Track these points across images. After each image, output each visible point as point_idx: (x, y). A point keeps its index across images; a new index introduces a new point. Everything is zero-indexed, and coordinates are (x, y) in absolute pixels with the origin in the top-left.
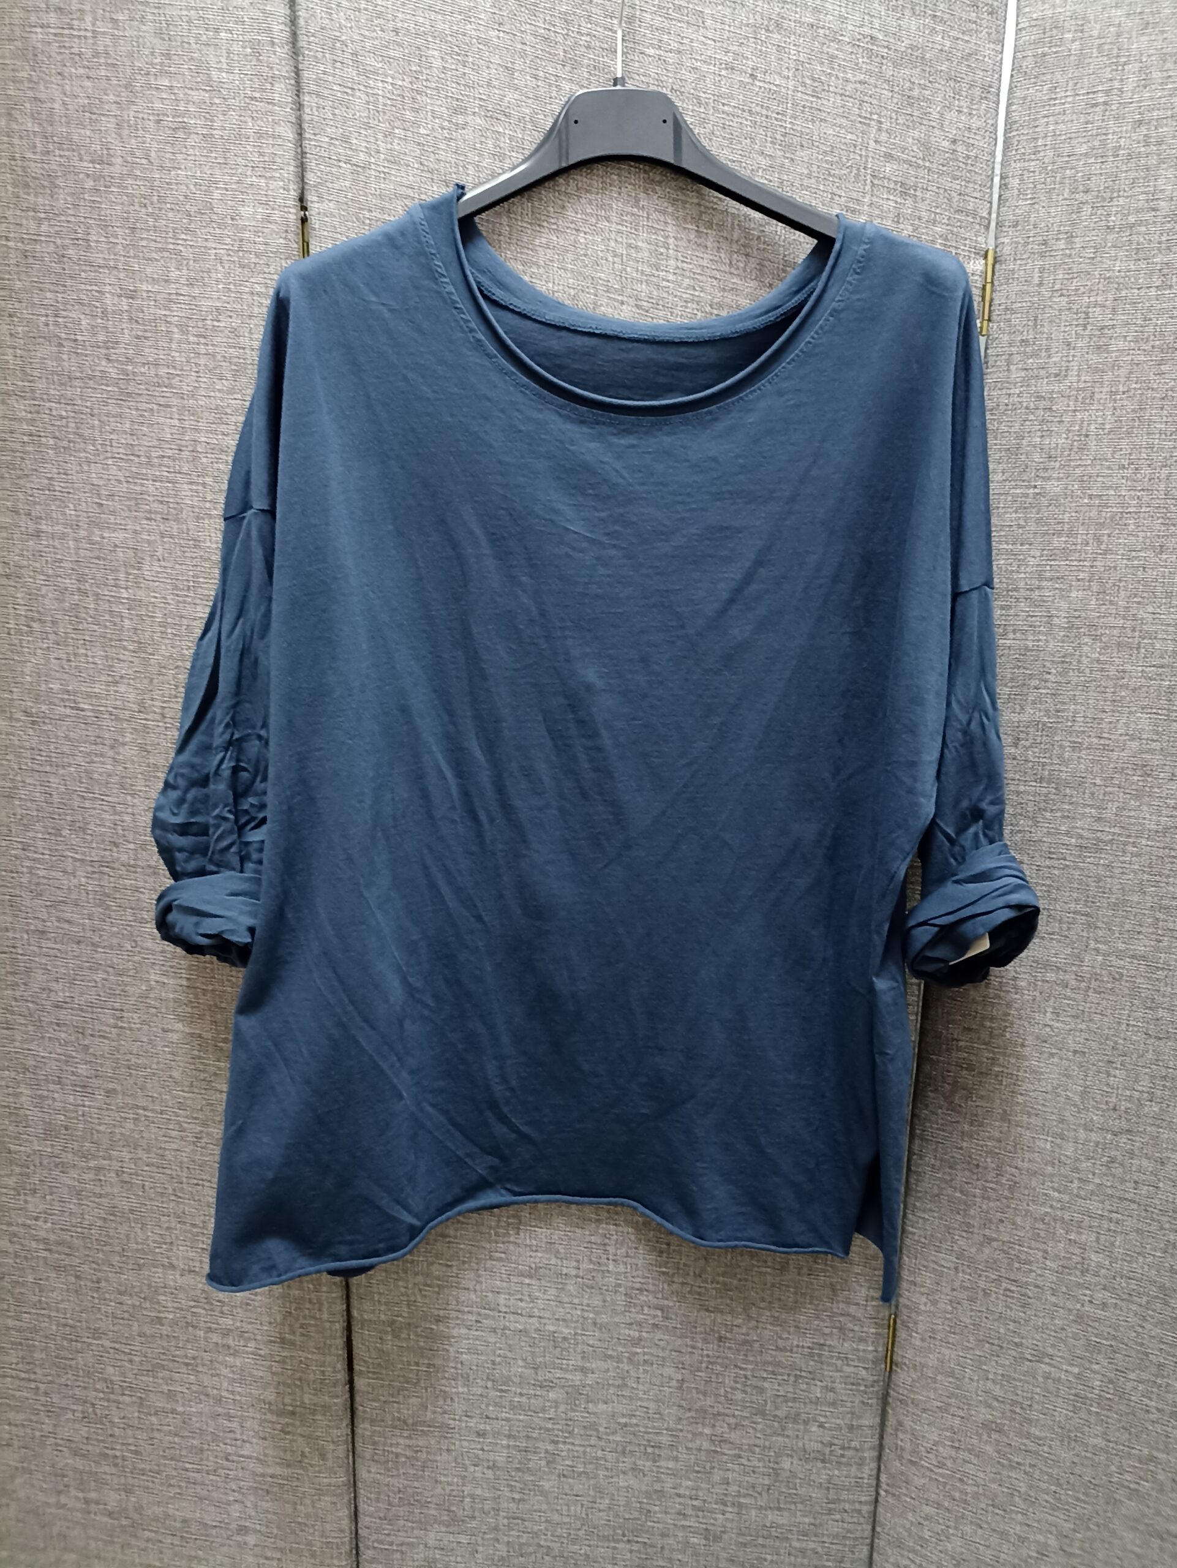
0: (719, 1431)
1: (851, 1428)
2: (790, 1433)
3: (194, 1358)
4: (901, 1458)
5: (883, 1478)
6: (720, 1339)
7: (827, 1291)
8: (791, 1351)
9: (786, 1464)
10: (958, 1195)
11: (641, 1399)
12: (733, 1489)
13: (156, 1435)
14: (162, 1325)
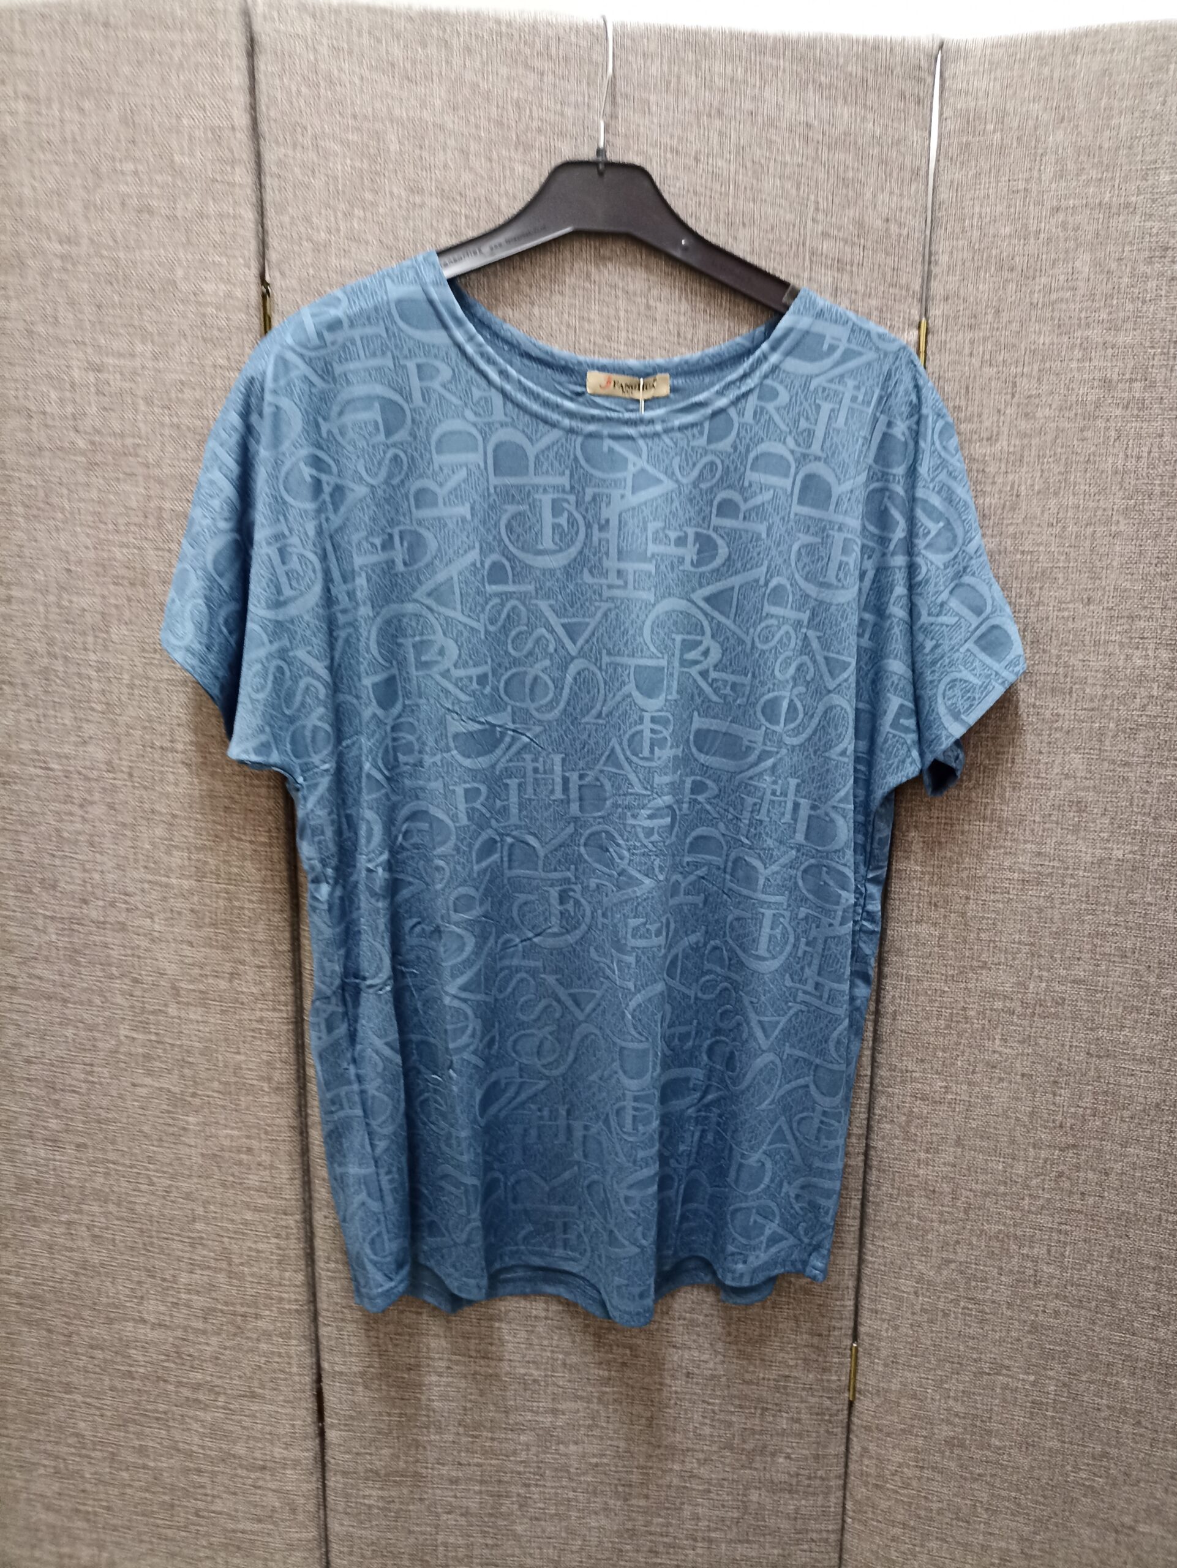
0: (688, 1467)
1: (817, 1457)
2: (758, 1466)
3: (165, 1413)
4: (866, 1484)
5: (849, 1505)
6: (688, 1375)
7: (792, 1324)
8: (758, 1384)
9: (754, 1496)
10: (915, 1221)
11: (611, 1439)
12: (703, 1524)
13: (129, 1491)
14: (133, 1378)
